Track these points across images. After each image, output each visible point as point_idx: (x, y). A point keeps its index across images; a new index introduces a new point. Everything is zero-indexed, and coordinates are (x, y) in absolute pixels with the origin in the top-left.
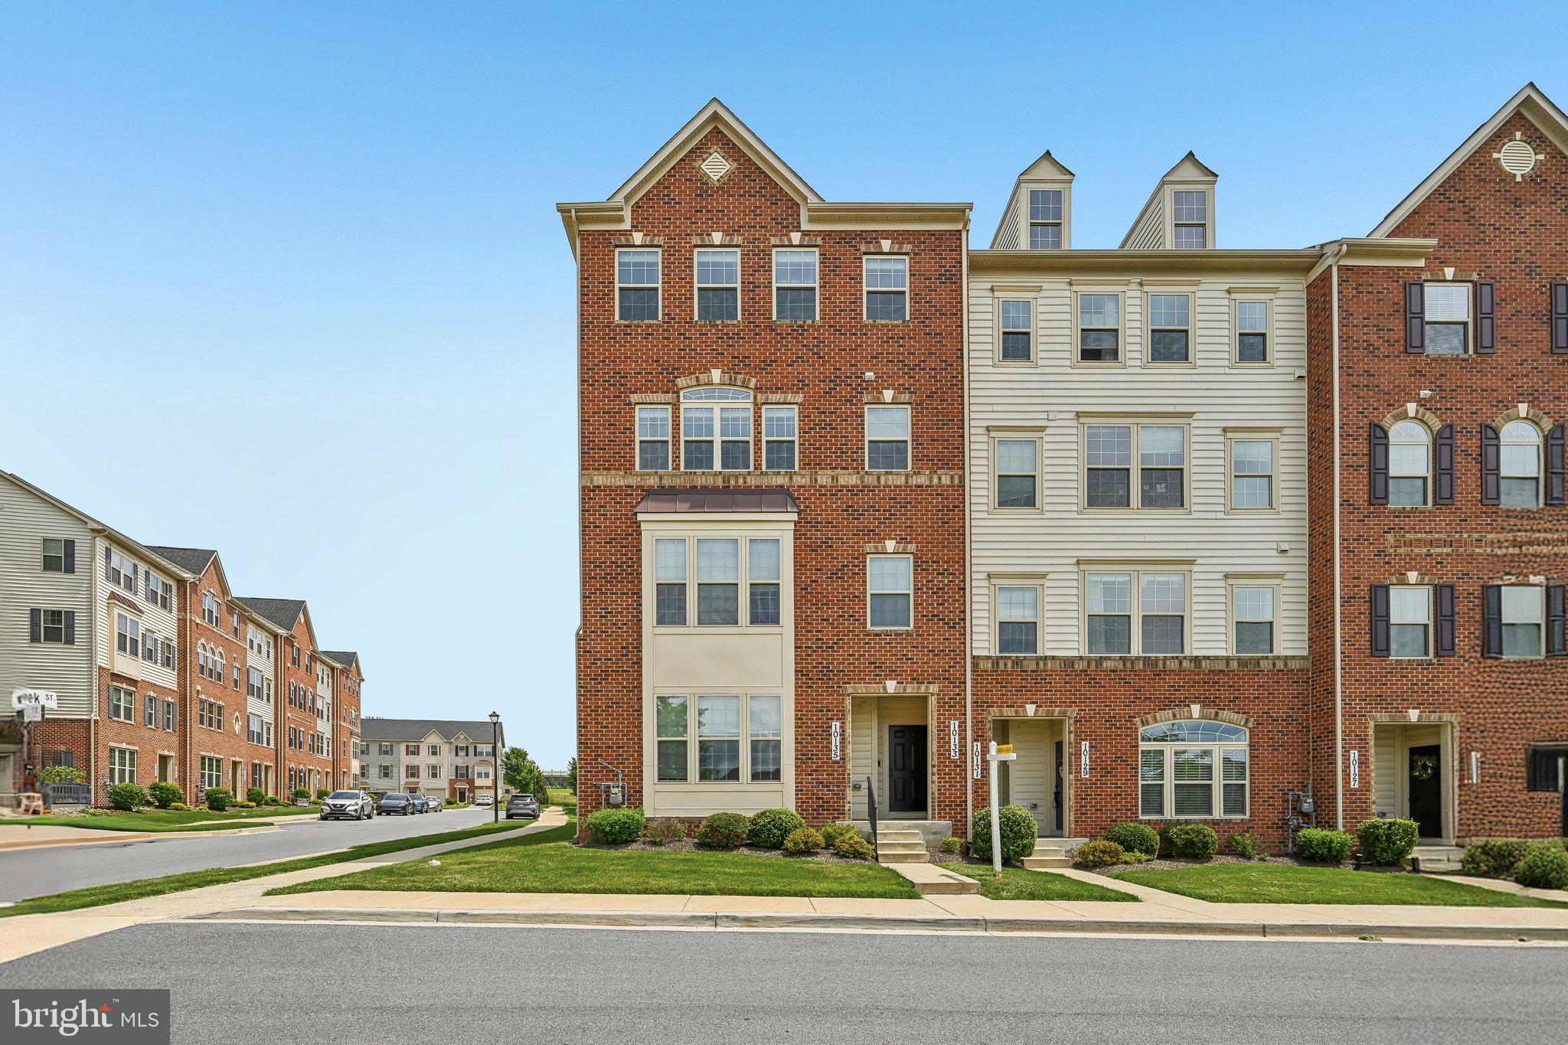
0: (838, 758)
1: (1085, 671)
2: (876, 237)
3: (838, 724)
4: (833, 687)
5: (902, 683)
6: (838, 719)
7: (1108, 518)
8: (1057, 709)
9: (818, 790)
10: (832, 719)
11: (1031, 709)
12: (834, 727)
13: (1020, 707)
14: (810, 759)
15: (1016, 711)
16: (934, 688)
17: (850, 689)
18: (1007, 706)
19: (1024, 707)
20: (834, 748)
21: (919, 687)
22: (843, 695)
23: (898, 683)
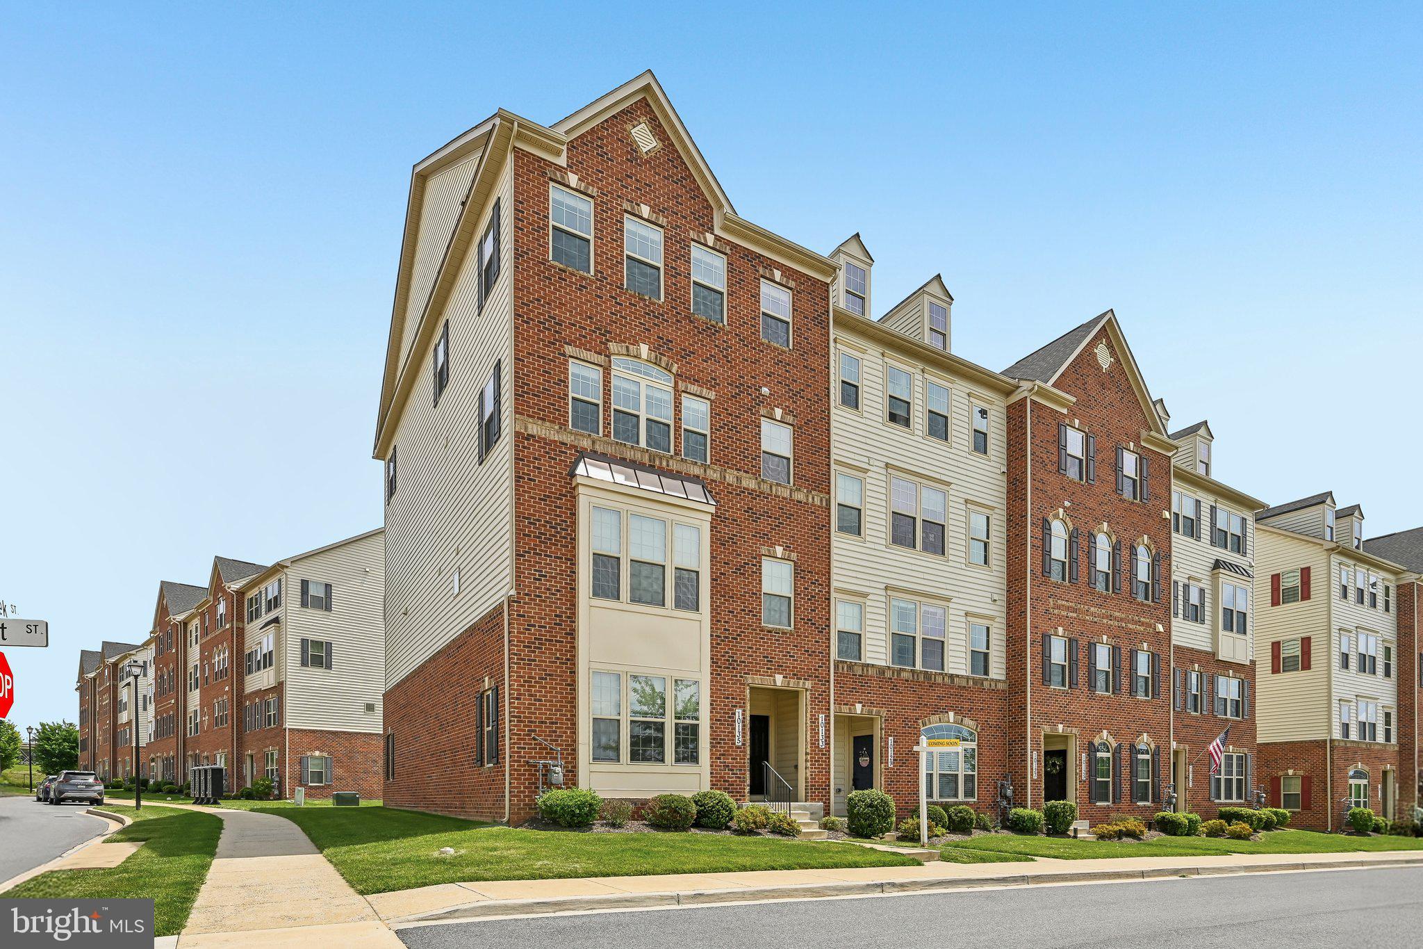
0: (740, 744)
1: (891, 679)
2: (771, 265)
3: (740, 711)
4: (736, 676)
5: (787, 677)
6: (740, 707)
7: (902, 555)
8: (875, 709)
9: (725, 774)
10: (736, 706)
11: (859, 707)
12: (737, 714)
13: (852, 705)
14: (719, 743)
15: (850, 709)
16: (808, 684)
17: (749, 679)
18: (844, 704)
19: (854, 705)
20: (737, 734)
21: (798, 682)
22: (744, 684)
23: (784, 677)
